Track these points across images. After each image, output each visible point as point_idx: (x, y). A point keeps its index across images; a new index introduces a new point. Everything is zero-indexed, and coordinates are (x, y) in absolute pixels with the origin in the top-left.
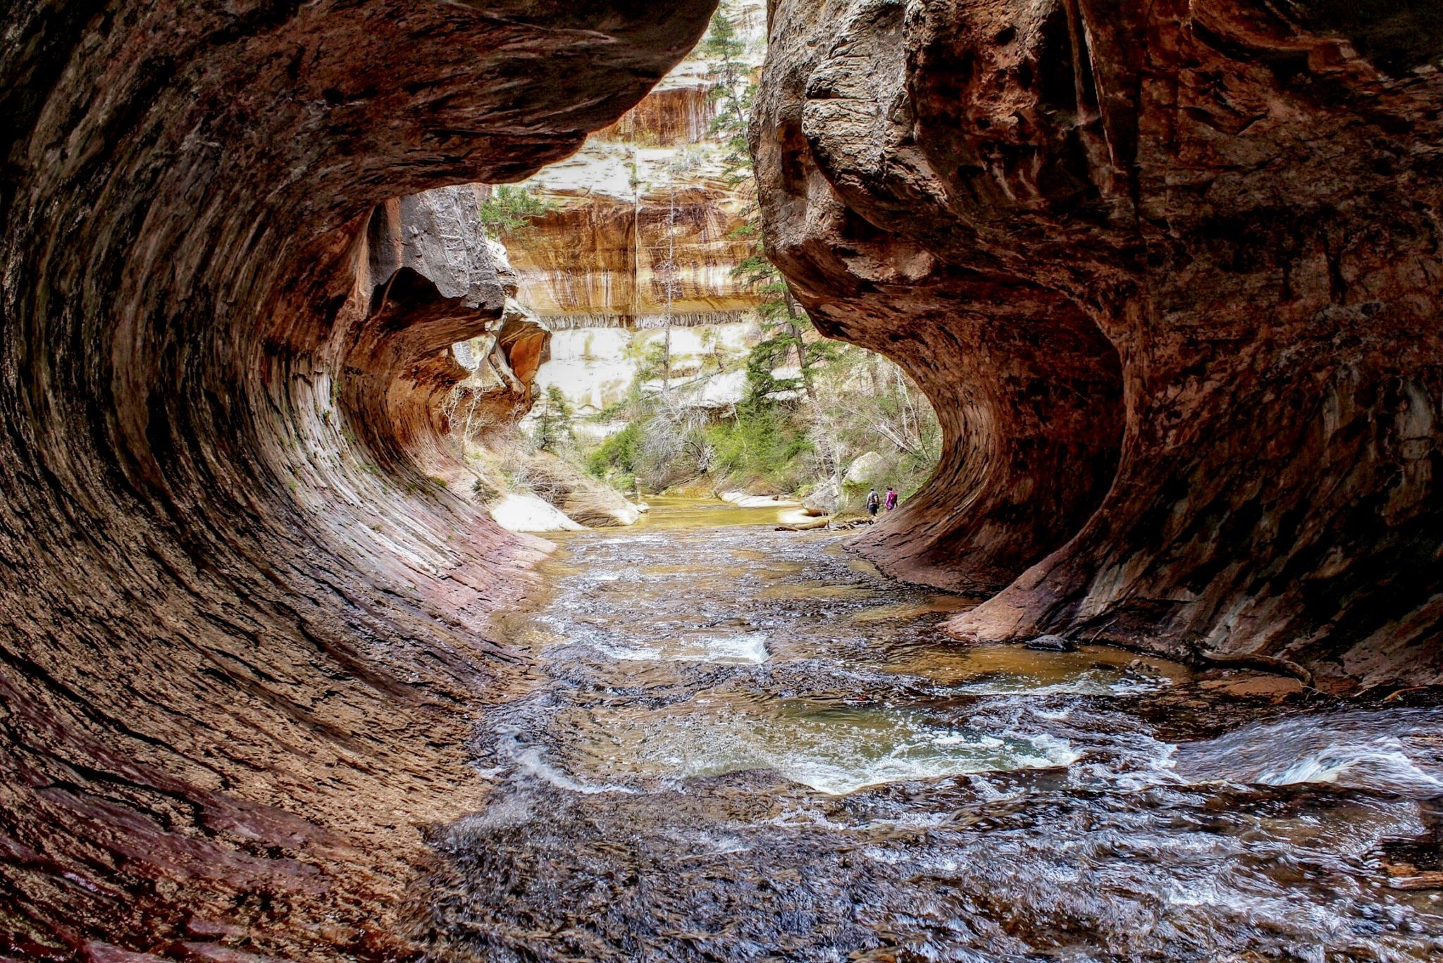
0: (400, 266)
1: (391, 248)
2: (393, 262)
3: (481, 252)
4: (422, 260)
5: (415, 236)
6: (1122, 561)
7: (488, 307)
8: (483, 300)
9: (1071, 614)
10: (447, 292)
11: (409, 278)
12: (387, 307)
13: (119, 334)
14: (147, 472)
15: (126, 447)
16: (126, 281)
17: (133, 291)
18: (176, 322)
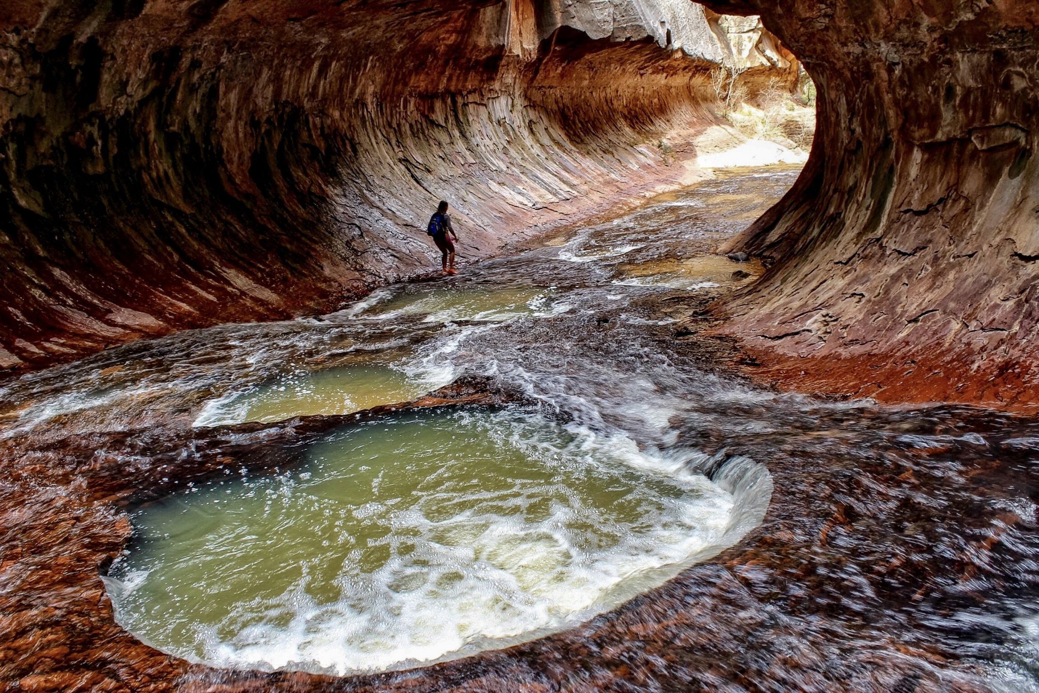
0: (559, 25)
1: (552, 15)
2: (554, 24)
3: (627, 5)
4: (575, 20)
5: (570, 6)
6: (795, 209)
7: (633, 39)
8: (629, 35)
9: (764, 239)
10: (594, 36)
11: (566, 31)
12: (555, 51)
13: (225, 135)
14: (244, 187)
15: (231, 179)
16: (221, 115)
17: (229, 117)
18: (268, 121)
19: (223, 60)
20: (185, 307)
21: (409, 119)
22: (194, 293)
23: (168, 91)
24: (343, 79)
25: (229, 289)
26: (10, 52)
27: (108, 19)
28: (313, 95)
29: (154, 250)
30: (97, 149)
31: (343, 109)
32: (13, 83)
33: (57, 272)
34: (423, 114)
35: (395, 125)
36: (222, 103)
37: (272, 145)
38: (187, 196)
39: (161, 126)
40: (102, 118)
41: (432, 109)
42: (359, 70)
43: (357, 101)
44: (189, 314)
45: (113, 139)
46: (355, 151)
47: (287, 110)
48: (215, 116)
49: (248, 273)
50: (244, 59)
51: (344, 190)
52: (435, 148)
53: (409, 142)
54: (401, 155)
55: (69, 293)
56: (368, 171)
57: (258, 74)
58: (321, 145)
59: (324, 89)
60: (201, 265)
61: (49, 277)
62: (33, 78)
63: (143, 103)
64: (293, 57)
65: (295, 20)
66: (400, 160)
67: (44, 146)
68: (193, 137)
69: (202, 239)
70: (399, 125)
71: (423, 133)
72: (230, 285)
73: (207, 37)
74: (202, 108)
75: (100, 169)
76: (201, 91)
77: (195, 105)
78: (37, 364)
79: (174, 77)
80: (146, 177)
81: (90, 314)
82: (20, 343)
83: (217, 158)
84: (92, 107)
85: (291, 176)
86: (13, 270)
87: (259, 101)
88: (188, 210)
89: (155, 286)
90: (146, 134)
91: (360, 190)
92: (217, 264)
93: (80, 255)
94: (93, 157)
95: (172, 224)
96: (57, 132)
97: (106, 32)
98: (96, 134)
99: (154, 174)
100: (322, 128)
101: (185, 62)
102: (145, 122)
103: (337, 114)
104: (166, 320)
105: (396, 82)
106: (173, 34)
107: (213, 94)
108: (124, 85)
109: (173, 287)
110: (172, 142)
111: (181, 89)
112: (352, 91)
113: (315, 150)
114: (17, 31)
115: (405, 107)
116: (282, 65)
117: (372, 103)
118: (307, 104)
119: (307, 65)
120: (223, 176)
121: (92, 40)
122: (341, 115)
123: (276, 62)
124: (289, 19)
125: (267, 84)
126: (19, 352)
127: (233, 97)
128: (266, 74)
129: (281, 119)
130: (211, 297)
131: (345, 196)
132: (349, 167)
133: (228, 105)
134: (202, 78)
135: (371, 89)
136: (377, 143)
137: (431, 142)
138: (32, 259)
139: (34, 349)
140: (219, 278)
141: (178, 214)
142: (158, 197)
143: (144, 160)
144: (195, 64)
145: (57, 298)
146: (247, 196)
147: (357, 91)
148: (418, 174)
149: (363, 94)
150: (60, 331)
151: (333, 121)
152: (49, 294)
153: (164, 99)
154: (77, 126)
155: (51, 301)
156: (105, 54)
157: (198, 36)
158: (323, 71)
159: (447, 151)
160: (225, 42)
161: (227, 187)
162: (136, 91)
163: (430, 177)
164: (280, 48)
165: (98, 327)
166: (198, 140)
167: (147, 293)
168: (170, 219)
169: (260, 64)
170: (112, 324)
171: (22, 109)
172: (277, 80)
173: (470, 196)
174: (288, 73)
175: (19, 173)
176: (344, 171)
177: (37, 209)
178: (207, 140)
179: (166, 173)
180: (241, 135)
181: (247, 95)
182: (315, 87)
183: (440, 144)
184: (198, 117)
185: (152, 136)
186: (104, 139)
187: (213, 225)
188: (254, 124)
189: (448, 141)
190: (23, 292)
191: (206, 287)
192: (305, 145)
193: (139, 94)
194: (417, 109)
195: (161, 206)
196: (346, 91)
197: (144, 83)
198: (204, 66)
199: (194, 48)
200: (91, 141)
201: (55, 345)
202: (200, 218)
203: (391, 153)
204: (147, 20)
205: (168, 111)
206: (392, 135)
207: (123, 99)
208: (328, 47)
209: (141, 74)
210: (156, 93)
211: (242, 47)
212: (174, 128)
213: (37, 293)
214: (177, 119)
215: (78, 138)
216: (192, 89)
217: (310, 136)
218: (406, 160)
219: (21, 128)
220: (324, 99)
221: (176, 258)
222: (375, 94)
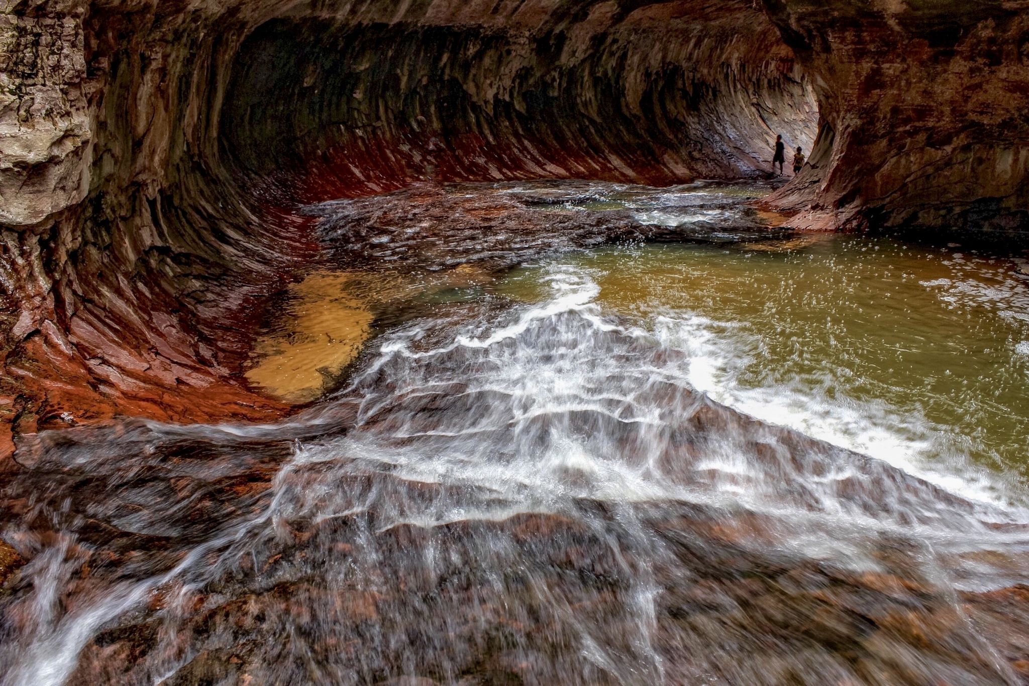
13: (628, 80)
14: (634, 112)
15: (627, 106)
16: (627, 68)
17: (632, 69)
18: (657, 73)
19: (632, 38)
20: (582, 169)
21: (769, 76)
22: (589, 164)
23: (598, 55)
24: (712, 50)
25: (609, 165)
26: (525, 39)
27: (570, 23)
28: (689, 58)
29: (575, 138)
30: (556, 84)
31: (711, 68)
32: (523, 52)
33: (526, 142)
34: (782, 73)
35: (754, 79)
36: (629, 62)
37: (656, 87)
38: (599, 113)
39: (592, 73)
40: (561, 68)
41: (791, 69)
42: (725, 42)
43: (723, 63)
44: (583, 173)
45: (565, 79)
46: (715, 95)
47: (671, 67)
48: (624, 69)
49: (622, 159)
50: (644, 38)
51: (700, 120)
52: (787, 98)
53: (765, 93)
54: (755, 101)
55: (529, 153)
56: (721, 109)
57: (653, 46)
58: (690, 90)
59: (698, 55)
60: (598, 150)
61: (522, 144)
62: (532, 50)
63: (583, 61)
64: (677, 36)
65: (676, 18)
66: (753, 104)
67: (531, 81)
68: (609, 80)
69: (602, 137)
70: (758, 80)
71: (779, 86)
72: (610, 163)
73: (623, 27)
74: (617, 64)
75: (556, 94)
76: (617, 55)
77: (613, 62)
78: (509, 179)
79: (602, 48)
80: (579, 100)
81: (536, 164)
82: (505, 170)
83: (621, 92)
84: (557, 63)
85: (666, 108)
86: (508, 138)
87: (652, 62)
88: (599, 120)
89: (570, 157)
90: (583, 77)
91: (712, 122)
92: (607, 151)
93: (538, 136)
94: (553, 87)
95: (588, 127)
96: (538, 74)
97: (568, 29)
98: (557, 76)
99: (583, 99)
100: (693, 80)
101: (609, 40)
102: (583, 70)
103: (705, 71)
104: (570, 173)
105: (759, 49)
106: (603, 26)
107: (624, 57)
108: (574, 52)
109: (578, 158)
110: (596, 81)
111: (606, 53)
112: (719, 57)
113: (685, 94)
114: (529, 30)
115: (766, 67)
116: (669, 41)
117: (736, 64)
118: (684, 64)
119: (687, 40)
120: (623, 104)
121: (562, 32)
122: (709, 72)
123: (665, 39)
124: (672, 17)
125: (659, 52)
126: (504, 174)
127: (636, 59)
128: (658, 46)
129: (665, 72)
130: (597, 167)
131: (699, 124)
132: (707, 105)
133: (632, 62)
134: (618, 48)
135: (736, 55)
136: (735, 92)
137: (785, 94)
138: (516, 134)
139: (509, 173)
140: (605, 158)
141: (592, 121)
142: (583, 111)
143: (579, 91)
144: (615, 41)
145: (523, 154)
146: (635, 116)
147: (724, 57)
148: (766, 116)
149: (728, 59)
150: (522, 169)
151: (702, 75)
152: (520, 151)
153: (595, 60)
154: (548, 72)
155: (521, 155)
156: (567, 38)
157: (617, 26)
158: (698, 44)
159: (796, 101)
160: (634, 29)
161: (624, 110)
162: (580, 55)
163: (776, 118)
164: (668, 32)
165: (538, 170)
166: (613, 82)
167: (565, 159)
168: (587, 123)
169: (655, 40)
170: (545, 170)
171: (525, 64)
172: (665, 50)
173: (804, 136)
174: (672, 46)
175: (518, 93)
176: (703, 108)
177: (524, 112)
178: (617, 82)
179: (590, 99)
180: (638, 80)
181: (644, 58)
182: (691, 54)
183: (792, 95)
184: (614, 69)
185: (586, 78)
186: (561, 79)
187: (610, 130)
188: (647, 74)
189: (801, 93)
190: (510, 149)
191: (597, 162)
192: (679, 90)
193: (582, 56)
194: (778, 69)
195: (583, 115)
196: (715, 57)
197: (585, 51)
198: (620, 42)
199: (615, 33)
200: (554, 80)
201: (518, 174)
202: (604, 125)
203: (746, 99)
204: (589, 22)
205: (597, 65)
206: (750, 87)
207: (573, 59)
208: (701, 31)
209: (584, 47)
210: (592, 56)
211: (644, 31)
212: (599, 75)
213: (516, 150)
214: (601, 69)
215: (548, 78)
216: (612, 54)
217: (684, 84)
218: (758, 104)
219: (523, 72)
220: (698, 61)
221: (585, 144)
222: (739, 59)
